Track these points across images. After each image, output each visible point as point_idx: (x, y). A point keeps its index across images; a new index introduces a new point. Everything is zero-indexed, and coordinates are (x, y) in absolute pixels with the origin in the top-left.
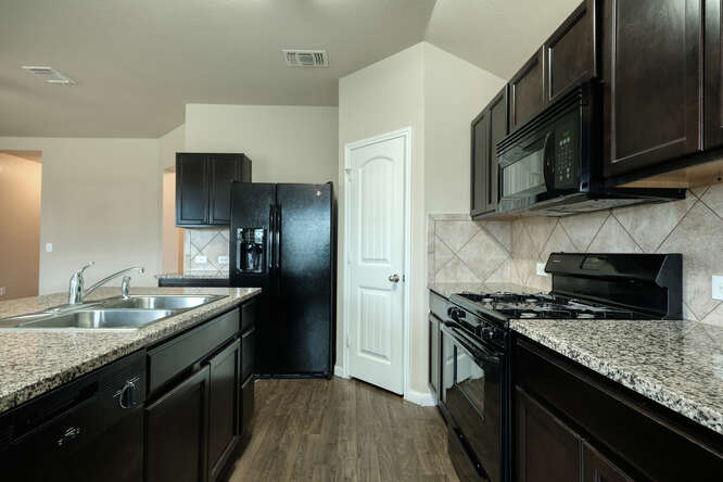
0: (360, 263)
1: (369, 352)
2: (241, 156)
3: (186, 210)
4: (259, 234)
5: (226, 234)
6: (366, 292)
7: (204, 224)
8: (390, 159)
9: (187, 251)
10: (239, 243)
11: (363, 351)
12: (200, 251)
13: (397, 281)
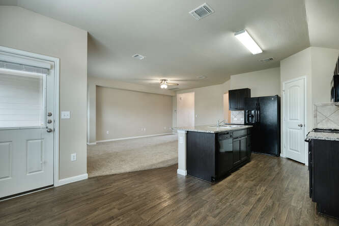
0: (289, 120)
1: (293, 150)
2: (247, 89)
3: (231, 105)
4: (253, 112)
5: (243, 112)
6: (291, 130)
7: (237, 109)
8: (299, 86)
9: (232, 116)
10: (247, 114)
11: (290, 149)
12: (235, 117)
13: (302, 126)
